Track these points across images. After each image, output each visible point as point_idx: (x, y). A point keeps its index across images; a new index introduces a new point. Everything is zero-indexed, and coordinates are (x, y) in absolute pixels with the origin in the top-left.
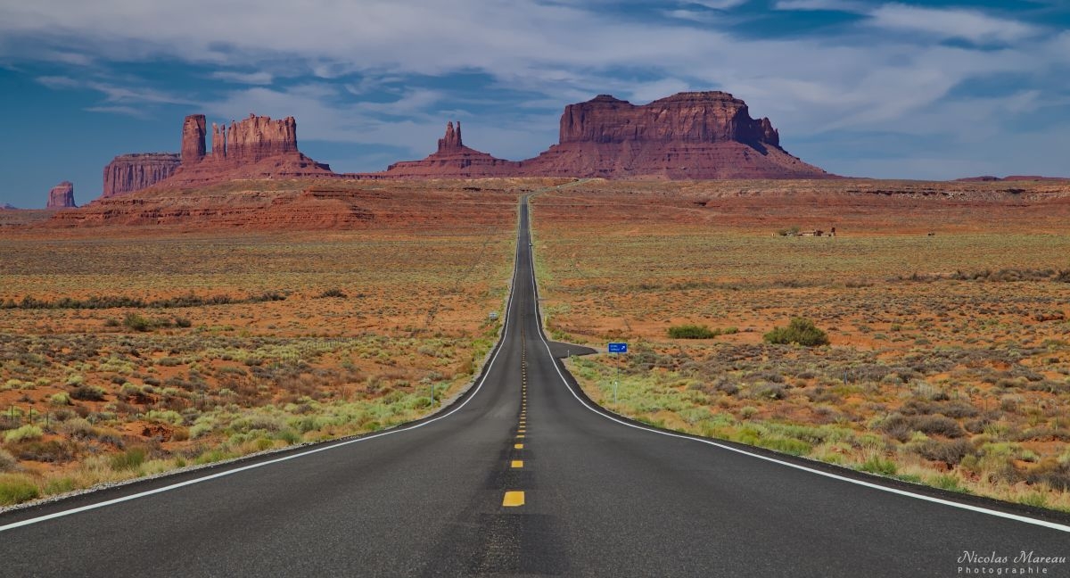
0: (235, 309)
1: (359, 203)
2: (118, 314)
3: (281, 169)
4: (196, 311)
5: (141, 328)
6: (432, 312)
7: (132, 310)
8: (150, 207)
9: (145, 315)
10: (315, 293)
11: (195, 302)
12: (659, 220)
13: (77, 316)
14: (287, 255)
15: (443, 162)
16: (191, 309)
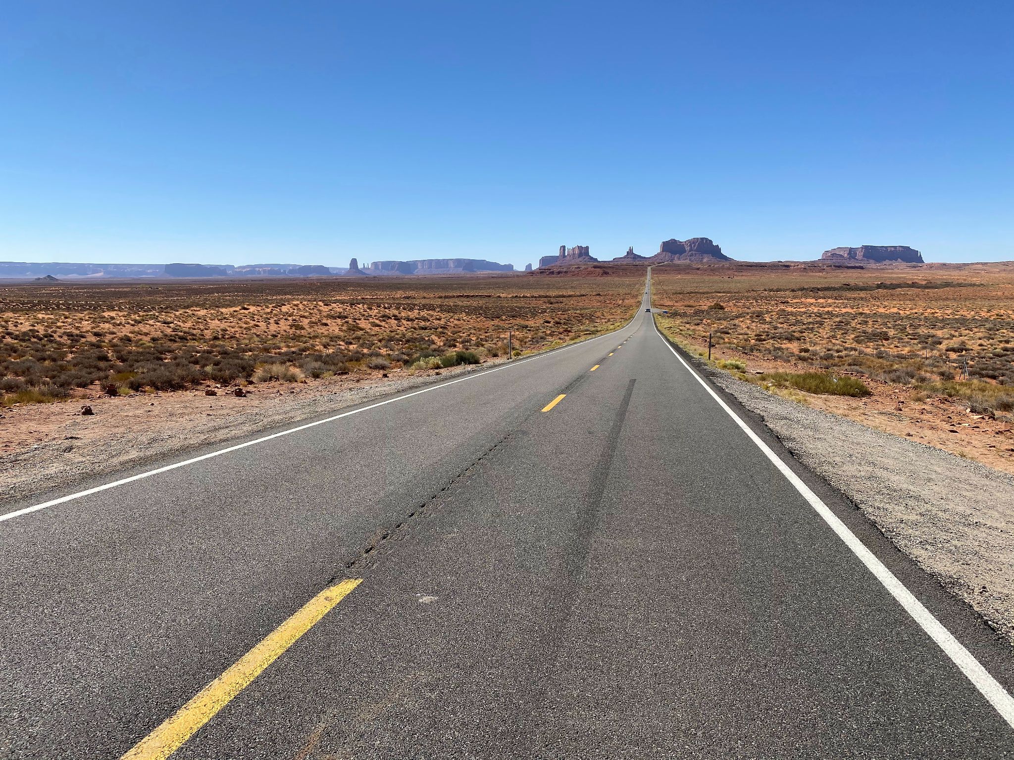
0: (574, 298)
1: (605, 269)
2: (546, 300)
3: (585, 260)
4: (565, 299)
5: (551, 303)
6: (623, 300)
7: (549, 299)
8: (551, 271)
9: (552, 300)
10: (594, 294)
11: (564, 297)
12: (686, 274)
13: (536, 300)
14: (587, 284)
15: (628, 258)
16: (563, 299)
